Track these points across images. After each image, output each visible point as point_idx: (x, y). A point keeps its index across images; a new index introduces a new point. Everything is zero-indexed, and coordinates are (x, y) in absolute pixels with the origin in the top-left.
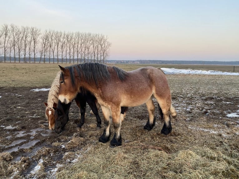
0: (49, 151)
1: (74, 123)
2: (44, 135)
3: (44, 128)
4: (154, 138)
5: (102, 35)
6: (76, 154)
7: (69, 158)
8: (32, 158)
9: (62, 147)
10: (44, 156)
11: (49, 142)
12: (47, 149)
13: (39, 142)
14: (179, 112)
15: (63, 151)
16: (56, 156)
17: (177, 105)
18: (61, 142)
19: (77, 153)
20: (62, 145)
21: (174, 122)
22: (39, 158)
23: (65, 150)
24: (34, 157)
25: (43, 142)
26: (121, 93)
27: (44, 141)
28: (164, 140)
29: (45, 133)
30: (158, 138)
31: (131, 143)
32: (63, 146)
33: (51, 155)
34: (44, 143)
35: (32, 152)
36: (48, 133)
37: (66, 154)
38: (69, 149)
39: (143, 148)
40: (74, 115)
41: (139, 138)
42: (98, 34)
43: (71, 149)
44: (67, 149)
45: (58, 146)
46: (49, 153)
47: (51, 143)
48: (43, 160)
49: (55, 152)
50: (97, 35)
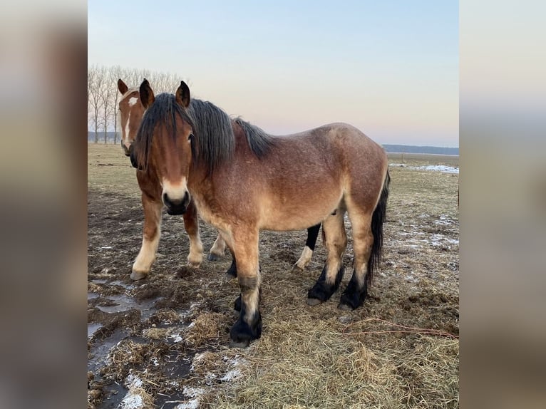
0: (145, 352)
2: (110, 311)
4: (410, 308)
6: (225, 358)
7: (211, 368)
8: (102, 375)
9: (173, 339)
10: (136, 366)
11: (131, 327)
12: (139, 346)
13: (104, 330)
15: (183, 352)
16: (169, 365)
18: (166, 327)
19: (228, 355)
20: (173, 336)
22: (126, 375)
23: (189, 351)
24: (106, 371)
25: (114, 328)
26: (260, 190)
27: (116, 326)
28: (438, 314)
29: (108, 305)
30: (421, 310)
31: (360, 322)
32: (178, 339)
33: (152, 363)
35: (94, 357)
37: (199, 357)
38: (199, 346)
39: (399, 333)
41: (372, 310)
43: (202, 344)
44: (191, 346)
45: (161, 337)
46: (146, 358)
47: (140, 332)
48: (140, 377)
49: (162, 354)
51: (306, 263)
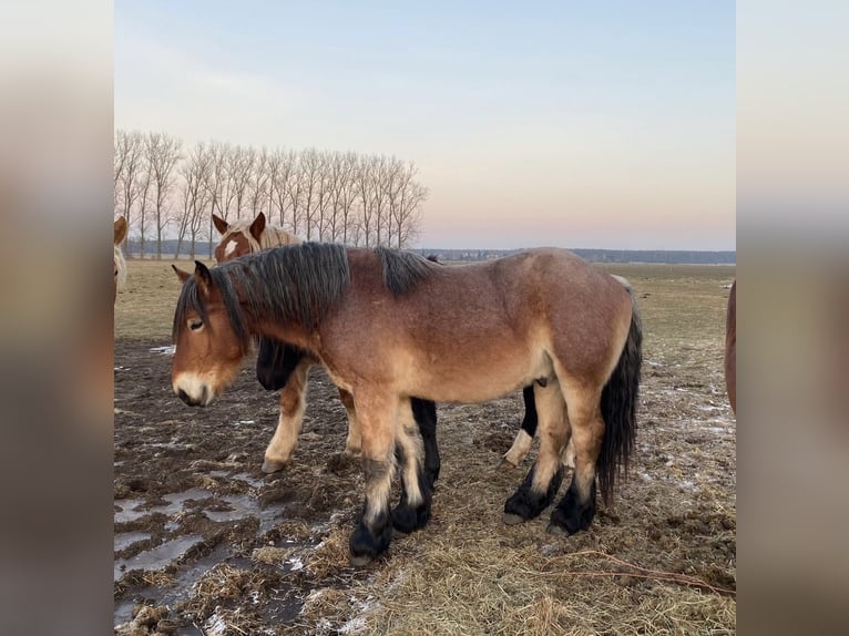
0: (243, 583)
1: (325, 472)
2: (218, 518)
3: (213, 490)
4: (659, 537)
5: (394, 159)
6: (353, 599)
7: (328, 613)
8: (180, 611)
9: (291, 565)
10: (227, 602)
11: (239, 543)
12: (237, 573)
13: (201, 546)
14: (725, 436)
15: (298, 585)
16: (273, 604)
17: (711, 408)
18: (287, 546)
19: (358, 596)
20: (292, 561)
21: (716, 473)
22: (209, 613)
23: (305, 582)
24: (185, 606)
25: (216, 544)
27: (219, 541)
29: (220, 510)
30: (677, 540)
31: (570, 556)
32: (298, 565)
33: (251, 599)
34: (220, 549)
35: (178, 584)
36: (230, 509)
37: (315, 596)
38: (323, 578)
39: (625, 577)
40: (321, 440)
41: (598, 538)
42: (379, 156)
43: (329, 575)
44: (312, 578)
45: (275, 560)
46: (244, 592)
47: (249, 551)
48: (225, 619)
49: (267, 588)
50: (376, 161)
51: (521, 455)
